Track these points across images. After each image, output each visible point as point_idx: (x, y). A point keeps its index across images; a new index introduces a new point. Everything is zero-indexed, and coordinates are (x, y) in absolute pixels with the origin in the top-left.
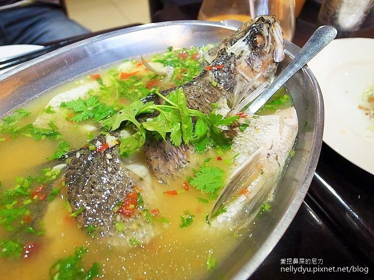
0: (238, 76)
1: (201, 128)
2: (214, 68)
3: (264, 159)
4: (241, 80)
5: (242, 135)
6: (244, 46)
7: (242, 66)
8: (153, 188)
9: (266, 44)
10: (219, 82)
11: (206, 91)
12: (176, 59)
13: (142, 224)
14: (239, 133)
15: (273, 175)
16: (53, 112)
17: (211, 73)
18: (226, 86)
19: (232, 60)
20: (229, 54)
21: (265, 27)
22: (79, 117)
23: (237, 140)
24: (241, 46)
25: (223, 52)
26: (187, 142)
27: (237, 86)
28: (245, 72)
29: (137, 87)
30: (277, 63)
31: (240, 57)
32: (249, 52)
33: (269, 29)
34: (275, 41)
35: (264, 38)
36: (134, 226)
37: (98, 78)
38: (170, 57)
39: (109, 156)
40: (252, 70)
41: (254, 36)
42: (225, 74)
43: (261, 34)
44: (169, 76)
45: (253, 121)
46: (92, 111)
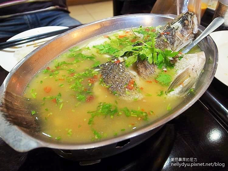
0: (176, 38)
1: (160, 58)
2: (165, 33)
3: (190, 71)
4: (178, 40)
5: (180, 62)
6: (179, 25)
7: (178, 34)
8: (140, 80)
9: (190, 24)
10: (167, 39)
11: (162, 43)
12: (144, 31)
13: (137, 93)
14: (178, 61)
15: (195, 78)
16: (90, 49)
17: (163, 36)
18: (170, 42)
19: (174, 30)
20: (172, 28)
21: (189, 16)
22: (102, 52)
23: (177, 64)
24: (178, 25)
25: (169, 27)
26: (154, 63)
27: (176, 43)
28: (179, 36)
29: (127, 42)
30: (194, 34)
31: (177, 29)
32: (182, 27)
33: (191, 17)
34: (194, 23)
35: (188, 22)
36: (134, 94)
37: (108, 37)
38: (141, 30)
39: (121, 65)
40: (183, 36)
41: (184, 21)
42: (170, 37)
43: (187, 20)
44: (142, 38)
45: (185, 55)
46: (108, 50)
